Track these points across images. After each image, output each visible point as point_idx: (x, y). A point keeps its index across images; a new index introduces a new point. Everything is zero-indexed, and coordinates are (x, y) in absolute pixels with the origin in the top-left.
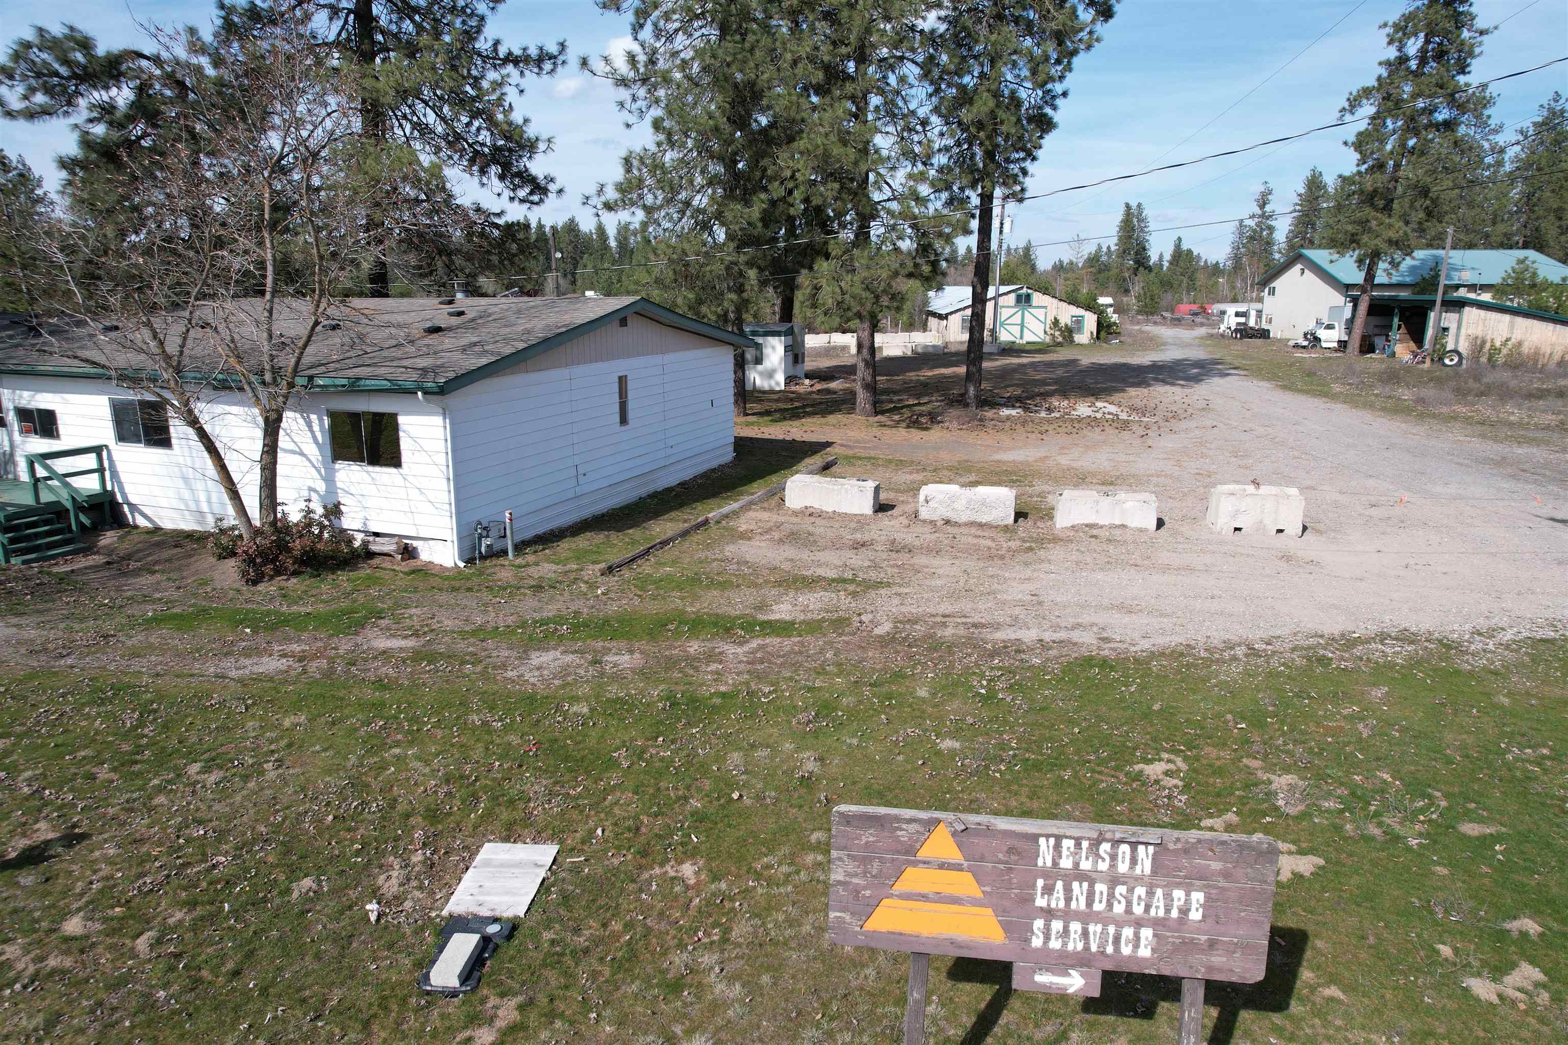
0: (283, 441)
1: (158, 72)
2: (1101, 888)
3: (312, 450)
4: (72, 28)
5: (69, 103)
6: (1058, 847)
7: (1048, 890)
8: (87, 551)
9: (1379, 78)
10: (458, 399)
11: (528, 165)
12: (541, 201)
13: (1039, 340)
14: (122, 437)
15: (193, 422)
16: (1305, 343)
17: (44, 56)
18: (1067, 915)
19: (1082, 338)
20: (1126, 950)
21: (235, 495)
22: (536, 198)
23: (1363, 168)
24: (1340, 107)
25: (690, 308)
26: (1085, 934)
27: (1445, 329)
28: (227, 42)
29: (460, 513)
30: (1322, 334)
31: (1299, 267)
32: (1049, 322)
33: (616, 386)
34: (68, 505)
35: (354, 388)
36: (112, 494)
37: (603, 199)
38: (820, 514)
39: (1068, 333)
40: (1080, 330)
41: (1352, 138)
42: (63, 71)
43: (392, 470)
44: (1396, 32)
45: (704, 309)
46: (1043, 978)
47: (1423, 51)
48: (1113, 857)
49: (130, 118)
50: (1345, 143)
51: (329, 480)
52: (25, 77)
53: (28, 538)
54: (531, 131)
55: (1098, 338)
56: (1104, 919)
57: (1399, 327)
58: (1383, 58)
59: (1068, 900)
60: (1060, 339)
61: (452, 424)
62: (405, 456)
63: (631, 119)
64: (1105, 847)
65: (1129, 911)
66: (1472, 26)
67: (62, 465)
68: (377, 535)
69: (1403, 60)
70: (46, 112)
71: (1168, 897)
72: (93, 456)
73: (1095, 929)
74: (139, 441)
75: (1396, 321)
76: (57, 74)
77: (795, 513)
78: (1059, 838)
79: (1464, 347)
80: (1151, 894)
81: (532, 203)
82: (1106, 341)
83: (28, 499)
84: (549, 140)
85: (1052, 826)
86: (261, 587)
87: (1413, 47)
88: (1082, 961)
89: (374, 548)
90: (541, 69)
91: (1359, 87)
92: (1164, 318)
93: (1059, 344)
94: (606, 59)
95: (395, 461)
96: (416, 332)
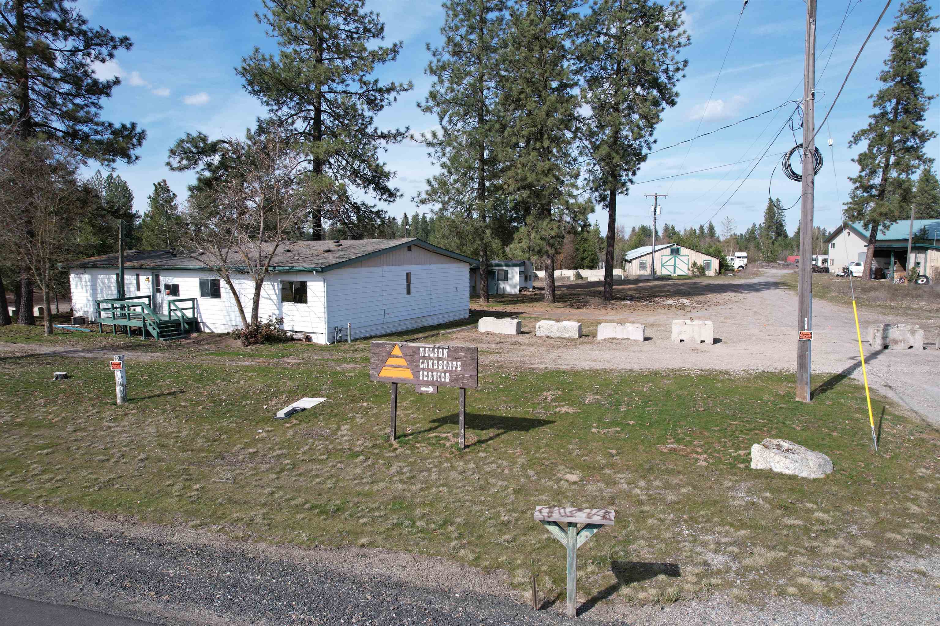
0: (262, 292)
1: (230, 148)
2: (436, 362)
3: (274, 297)
4: (200, 133)
5: (195, 163)
6: (425, 350)
7: (423, 363)
8: (186, 338)
9: (870, 125)
10: (330, 275)
11: (387, 184)
12: (394, 200)
13: (684, 274)
14: (203, 294)
15: (229, 283)
16: (843, 274)
17: (189, 145)
18: (428, 370)
19: (711, 273)
20: (443, 380)
21: (242, 312)
22: (392, 199)
23: (863, 174)
24: (849, 141)
25: (458, 247)
26: (432, 375)
27: (919, 263)
28: (259, 135)
29: (329, 322)
30: (853, 268)
31: (847, 230)
32: (690, 264)
33: (405, 278)
34: (181, 320)
35: (291, 271)
36: (197, 319)
37: (420, 198)
38: (492, 334)
39: (702, 270)
40: (709, 268)
41: (856, 158)
42: (194, 150)
43: (304, 305)
44: (878, 99)
45: (464, 248)
46: (423, 389)
47: (896, 109)
48: (438, 353)
49: (218, 168)
50: (853, 160)
51: (280, 309)
52: (180, 154)
53: (166, 332)
54: (386, 169)
55: (720, 272)
56: (437, 371)
57: (895, 263)
58: (872, 113)
59: (428, 365)
60: (698, 273)
61: (327, 286)
62: (309, 299)
63: (435, 161)
64: (436, 350)
65: (443, 368)
66: (923, 95)
67: (181, 305)
68: (296, 332)
69: (884, 114)
70: (187, 167)
71: (452, 363)
72: (191, 302)
73: (435, 374)
74: (208, 296)
75: (893, 259)
76: (192, 152)
77: (481, 333)
78: (425, 348)
79: (929, 273)
80: (448, 363)
81: (390, 201)
82: (725, 274)
83: (167, 319)
84: (394, 173)
85: (422, 345)
86: (249, 347)
87: (890, 106)
88: (431, 383)
89: (295, 337)
90: (396, 139)
91: (859, 129)
92: (779, 264)
93: (696, 276)
94: (422, 135)
95: (305, 302)
96: (321, 252)
